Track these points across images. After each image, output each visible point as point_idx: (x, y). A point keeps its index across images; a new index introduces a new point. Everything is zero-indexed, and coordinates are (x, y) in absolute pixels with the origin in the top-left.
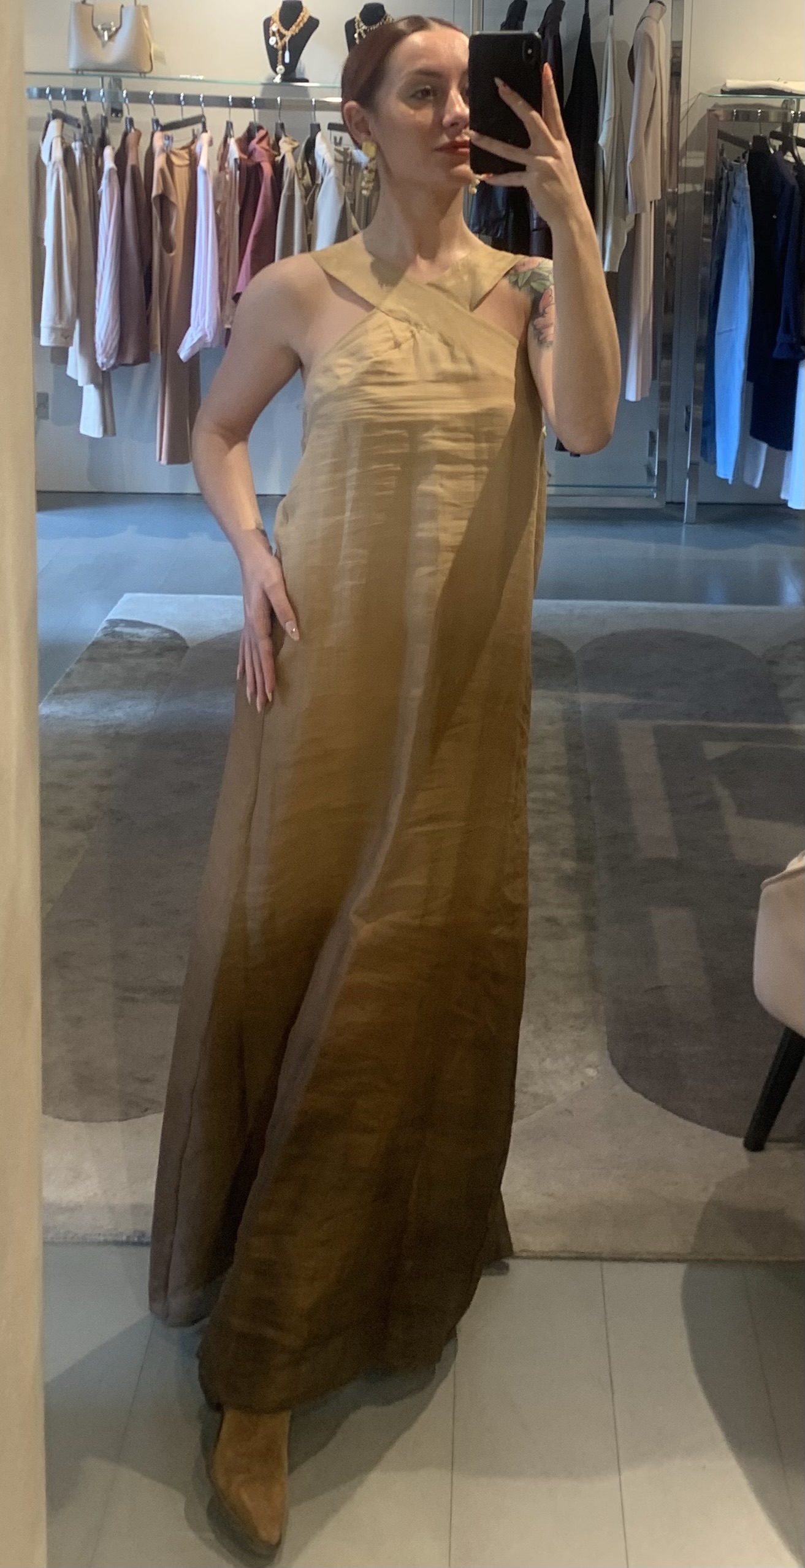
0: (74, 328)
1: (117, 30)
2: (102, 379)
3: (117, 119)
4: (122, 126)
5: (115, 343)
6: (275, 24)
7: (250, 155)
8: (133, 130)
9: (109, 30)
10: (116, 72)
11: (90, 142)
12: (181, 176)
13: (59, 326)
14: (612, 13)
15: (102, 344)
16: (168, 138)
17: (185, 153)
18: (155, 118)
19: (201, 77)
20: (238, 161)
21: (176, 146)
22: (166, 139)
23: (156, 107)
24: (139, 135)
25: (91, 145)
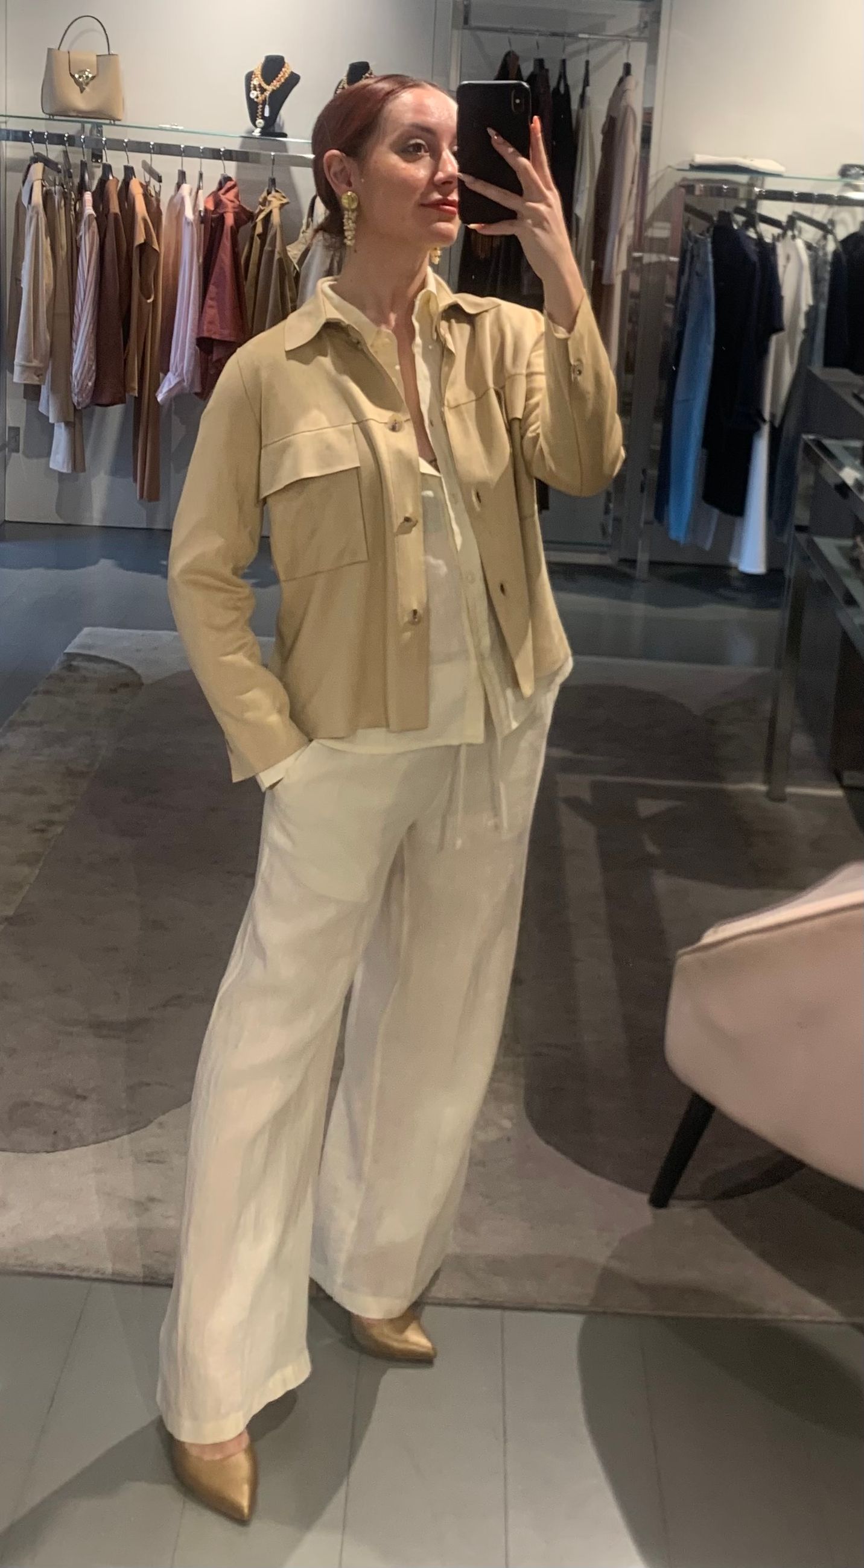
0: (46, 367)
2: (72, 419)
3: (97, 164)
5: (91, 384)
6: (257, 79)
8: (111, 177)
10: (96, 119)
11: (70, 187)
13: (34, 364)
15: (78, 384)
19: (180, 128)
23: (130, 154)
25: (70, 191)
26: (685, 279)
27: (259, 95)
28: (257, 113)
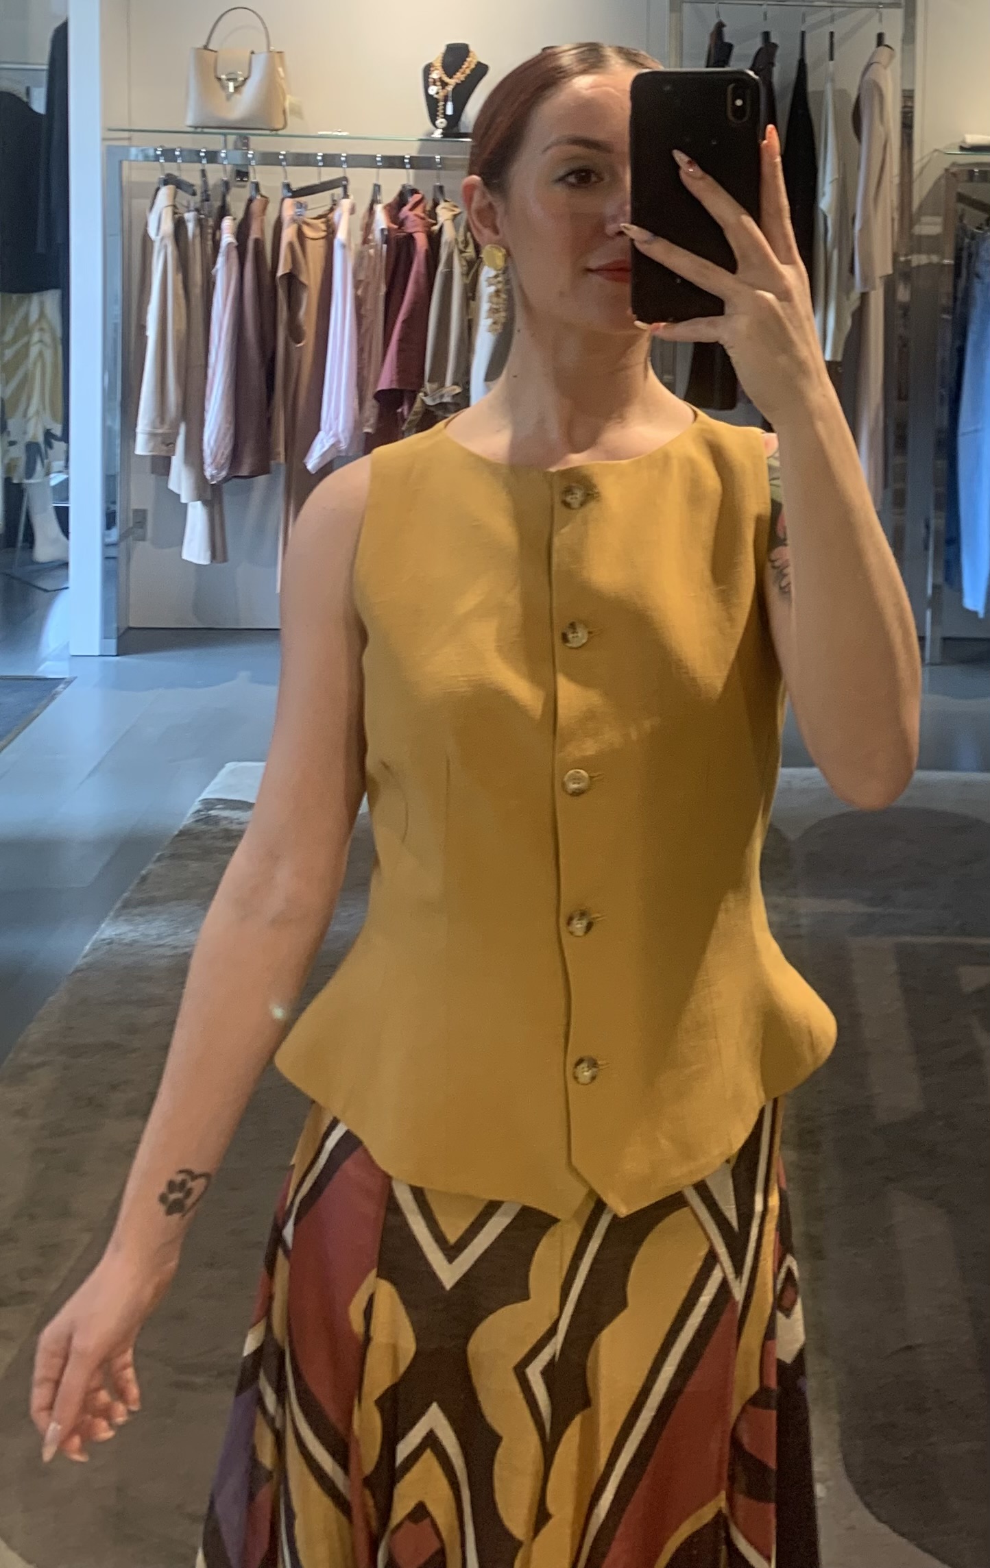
0: (177, 434)
1: (246, 79)
2: (210, 494)
3: (242, 183)
4: (246, 192)
5: (228, 451)
6: (436, 72)
7: (401, 224)
8: (259, 197)
9: (234, 80)
10: (242, 131)
11: (206, 212)
12: (315, 250)
13: (160, 431)
14: (832, 58)
15: (211, 453)
16: (300, 205)
17: (320, 224)
18: (286, 181)
19: (344, 134)
20: (386, 233)
21: (309, 215)
22: (298, 208)
23: (290, 169)
24: (266, 201)
25: (208, 216)
26: (962, 283)
27: (440, 91)
28: (438, 111)
